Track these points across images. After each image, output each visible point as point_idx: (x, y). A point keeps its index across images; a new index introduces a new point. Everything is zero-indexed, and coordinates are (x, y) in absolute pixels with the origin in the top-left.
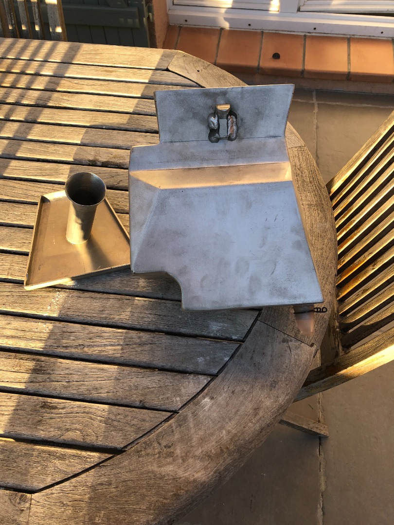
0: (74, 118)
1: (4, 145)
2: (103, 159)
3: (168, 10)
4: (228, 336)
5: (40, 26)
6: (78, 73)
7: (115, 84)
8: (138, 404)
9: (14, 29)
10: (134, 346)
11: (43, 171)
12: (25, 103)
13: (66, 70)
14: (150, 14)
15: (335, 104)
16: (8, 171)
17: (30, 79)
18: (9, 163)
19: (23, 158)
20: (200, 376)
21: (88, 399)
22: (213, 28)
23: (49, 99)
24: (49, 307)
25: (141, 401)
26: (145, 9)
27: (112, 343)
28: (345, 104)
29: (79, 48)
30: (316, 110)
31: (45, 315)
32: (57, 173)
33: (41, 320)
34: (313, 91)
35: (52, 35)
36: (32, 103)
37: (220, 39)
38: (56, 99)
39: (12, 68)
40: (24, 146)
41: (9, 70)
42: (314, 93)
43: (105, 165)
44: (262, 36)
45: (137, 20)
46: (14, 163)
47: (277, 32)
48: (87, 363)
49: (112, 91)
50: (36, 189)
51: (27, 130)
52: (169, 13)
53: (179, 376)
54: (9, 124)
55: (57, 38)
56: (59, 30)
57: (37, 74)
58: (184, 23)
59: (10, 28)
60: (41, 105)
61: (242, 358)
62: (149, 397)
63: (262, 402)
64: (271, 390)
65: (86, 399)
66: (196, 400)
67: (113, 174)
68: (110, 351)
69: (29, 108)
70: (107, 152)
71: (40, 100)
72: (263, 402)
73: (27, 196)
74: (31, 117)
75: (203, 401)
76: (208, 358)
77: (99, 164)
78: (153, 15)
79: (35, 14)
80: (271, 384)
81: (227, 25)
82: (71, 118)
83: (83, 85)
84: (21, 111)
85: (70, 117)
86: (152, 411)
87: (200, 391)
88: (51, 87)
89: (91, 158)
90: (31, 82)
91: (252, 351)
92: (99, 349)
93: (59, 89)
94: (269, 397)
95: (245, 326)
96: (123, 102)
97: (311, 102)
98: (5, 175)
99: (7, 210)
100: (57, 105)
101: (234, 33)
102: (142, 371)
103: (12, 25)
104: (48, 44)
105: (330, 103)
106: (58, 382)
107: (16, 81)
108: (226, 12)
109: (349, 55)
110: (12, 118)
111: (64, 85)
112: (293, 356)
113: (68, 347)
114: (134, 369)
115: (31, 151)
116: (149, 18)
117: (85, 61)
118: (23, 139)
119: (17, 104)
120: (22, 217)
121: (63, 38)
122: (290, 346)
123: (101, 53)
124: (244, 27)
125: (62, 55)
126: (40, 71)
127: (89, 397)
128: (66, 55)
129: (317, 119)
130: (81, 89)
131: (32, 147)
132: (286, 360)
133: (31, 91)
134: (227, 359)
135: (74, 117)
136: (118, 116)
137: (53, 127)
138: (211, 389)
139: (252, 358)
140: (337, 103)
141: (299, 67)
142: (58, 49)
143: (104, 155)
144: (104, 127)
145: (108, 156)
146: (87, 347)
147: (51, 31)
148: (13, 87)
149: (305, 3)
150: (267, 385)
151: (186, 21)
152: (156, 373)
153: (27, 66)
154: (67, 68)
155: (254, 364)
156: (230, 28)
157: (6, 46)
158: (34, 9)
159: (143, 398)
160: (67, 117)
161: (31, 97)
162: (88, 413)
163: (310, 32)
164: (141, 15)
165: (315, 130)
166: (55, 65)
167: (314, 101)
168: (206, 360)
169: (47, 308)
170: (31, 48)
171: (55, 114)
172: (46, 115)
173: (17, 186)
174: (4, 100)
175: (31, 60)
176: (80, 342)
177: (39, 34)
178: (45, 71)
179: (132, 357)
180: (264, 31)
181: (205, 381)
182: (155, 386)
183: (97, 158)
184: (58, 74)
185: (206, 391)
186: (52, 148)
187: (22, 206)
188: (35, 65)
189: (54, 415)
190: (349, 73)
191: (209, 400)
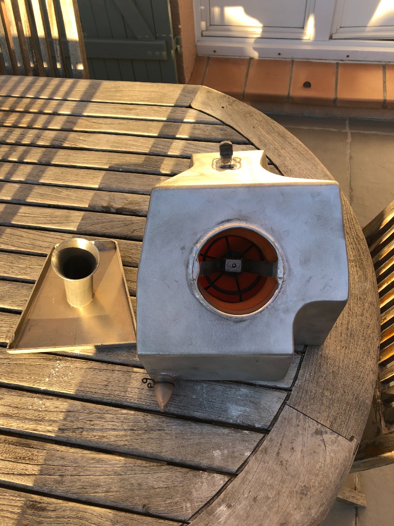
0: (90, 160)
1: (15, 190)
2: (118, 205)
3: (196, 42)
4: (250, 423)
5: (61, 64)
6: (97, 112)
7: (134, 123)
8: (140, 509)
9: (36, 66)
10: (140, 432)
11: (53, 219)
12: (40, 144)
13: (85, 109)
14: (178, 46)
15: (369, 133)
16: (16, 218)
17: (48, 119)
18: (19, 209)
19: (34, 204)
20: (215, 475)
21: (83, 500)
22: (242, 57)
23: (65, 139)
24: (47, 379)
25: (144, 506)
26: (173, 41)
27: (115, 427)
28: (380, 133)
29: (99, 85)
30: (349, 140)
31: (43, 388)
32: (67, 220)
33: (38, 395)
34: (346, 120)
35: (74, 72)
36: (47, 144)
37: (248, 68)
38: (72, 140)
39: (30, 108)
40: (36, 191)
41: (27, 109)
42: (347, 122)
43: (119, 212)
44: (293, 65)
45: (164, 53)
46: (23, 209)
47: (308, 60)
48: (85, 452)
49: (131, 130)
50: (45, 239)
51: (40, 173)
52: (198, 44)
53: (191, 473)
54: (22, 167)
55: (79, 75)
56: (81, 67)
57: (55, 114)
58: (213, 53)
59: (32, 65)
60: (56, 146)
61: (266, 453)
62: (153, 500)
63: (289, 514)
64: (301, 499)
65: (81, 499)
66: (210, 508)
67: (128, 223)
68: (112, 437)
69: (44, 149)
70: (122, 197)
71: (56, 141)
72: (291, 515)
73: (34, 246)
74: (45, 159)
75: (219, 509)
76: (226, 452)
77: (113, 210)
78: (181, 47)
79: (57, 51)
80: (302, 490)
81: (255, 55)
82: (87, 160)
83: (101, 123)
84: (36, 153)
85: (85, 159)
86: (157, 520)
87: (215, 496)
88: (68, 127)
89: (105, 204)
90: (48, 122)
91: (279, 444)
92: (100, 434)
93: (75, 129)
94: (298, 507)
95: (270, 411)
96: (142, 142)
97: (344, 131)
98: (13, 222)
99: (12, 263)
100: (73, 146)
101: (263, 63)
102: (147, 465)
103: (34, 63)
104: (69, 82)
105: (364, 132)
106: (49, 475)
107: (34, 121)
108: (255, 42)
109: (384, 82)
110: (26, 161)
111: (81, 125)
112: (328, 453)
113: (66, 429)
114: (139, 462)
115: (42, 195)
116: (177, 50)
117: (105, 99)
118: (35, 183)
119: (32, 145)
120: (27, 271)
121: (84, 75)
122: (325, 440)
123: (122, 91)
124: (274, 56)
125: (81, 93)
126: (58, 110)
127: (85, 497)
128: (86, 93)
129: (350, 148)
130: (99, 128)
131: (43, 191)
132: (319, 458)
133: (47, 132)
134: (248, 454)
135: (90, 158)
136: (135, 157)
137: (68, 169)
138: (228, 494)
139: (278, 454)
140: (372, 132)
141: (331, 95)
142: (78, 87)
143: (119, 201)
144: (121, 170)
145: (123, 202)
146: (87, 431)
147: (72, 68)
148: (30, 127)
149: (338, 31)
150: (297, 492)
151: (215, 51)
152: (164, 468)
153: (45, 105)
154: (86, 106)
155: (281, 462)
156: (259, 57)
157: (27, 84)
158: (56, 46)
159: (146, 502)
160: (82, 159)
161: (47, 138)
162: (81, 518)
163: (343, 59)
164: (169, 47)
165: (348, 160)
166: (74, 104)
167: (347, 130)
168: (223, 455)
169: (45, 380)
170: (51, 86)
171: (69, 155)
172: (61, 157)
173: (24, 235)
174: (19, 141)
175: (51, 99)
176: (79, 425)
177: (61, 71)
178: (63, 111)
179: (137, 446)
180: (295, 60)
181: (222, 482)
182: (161, 485)
183: (111, 204)
184: (77, 113)
185: (222, 495)
186: (65, 192)
187: (28, 258)
188: (53, 103)
189: (43, 519)
190: (385, 100)
191: (225, 509)
